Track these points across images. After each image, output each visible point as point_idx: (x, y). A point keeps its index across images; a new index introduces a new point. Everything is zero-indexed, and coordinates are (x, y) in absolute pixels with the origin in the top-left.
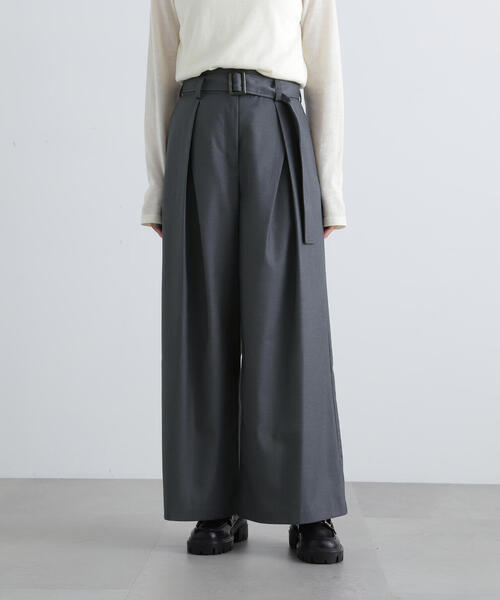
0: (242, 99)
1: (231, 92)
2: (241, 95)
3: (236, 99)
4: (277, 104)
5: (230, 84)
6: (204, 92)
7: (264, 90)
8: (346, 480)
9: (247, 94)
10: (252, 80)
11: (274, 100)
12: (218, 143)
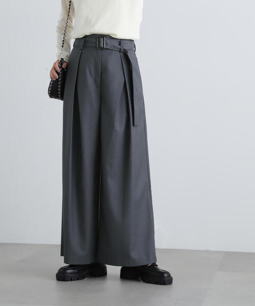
0: (103, 51)
1: (98, 48)
2: (103, 49)
3: (100, 51)
4: (122, 54)
5: (98, 43)
6: (84, 46)
7: (115, 47)
8: (156, 247)
9: (106, 48)
10: (109, 41)
11: (120, 52)
12: (91, 73)
